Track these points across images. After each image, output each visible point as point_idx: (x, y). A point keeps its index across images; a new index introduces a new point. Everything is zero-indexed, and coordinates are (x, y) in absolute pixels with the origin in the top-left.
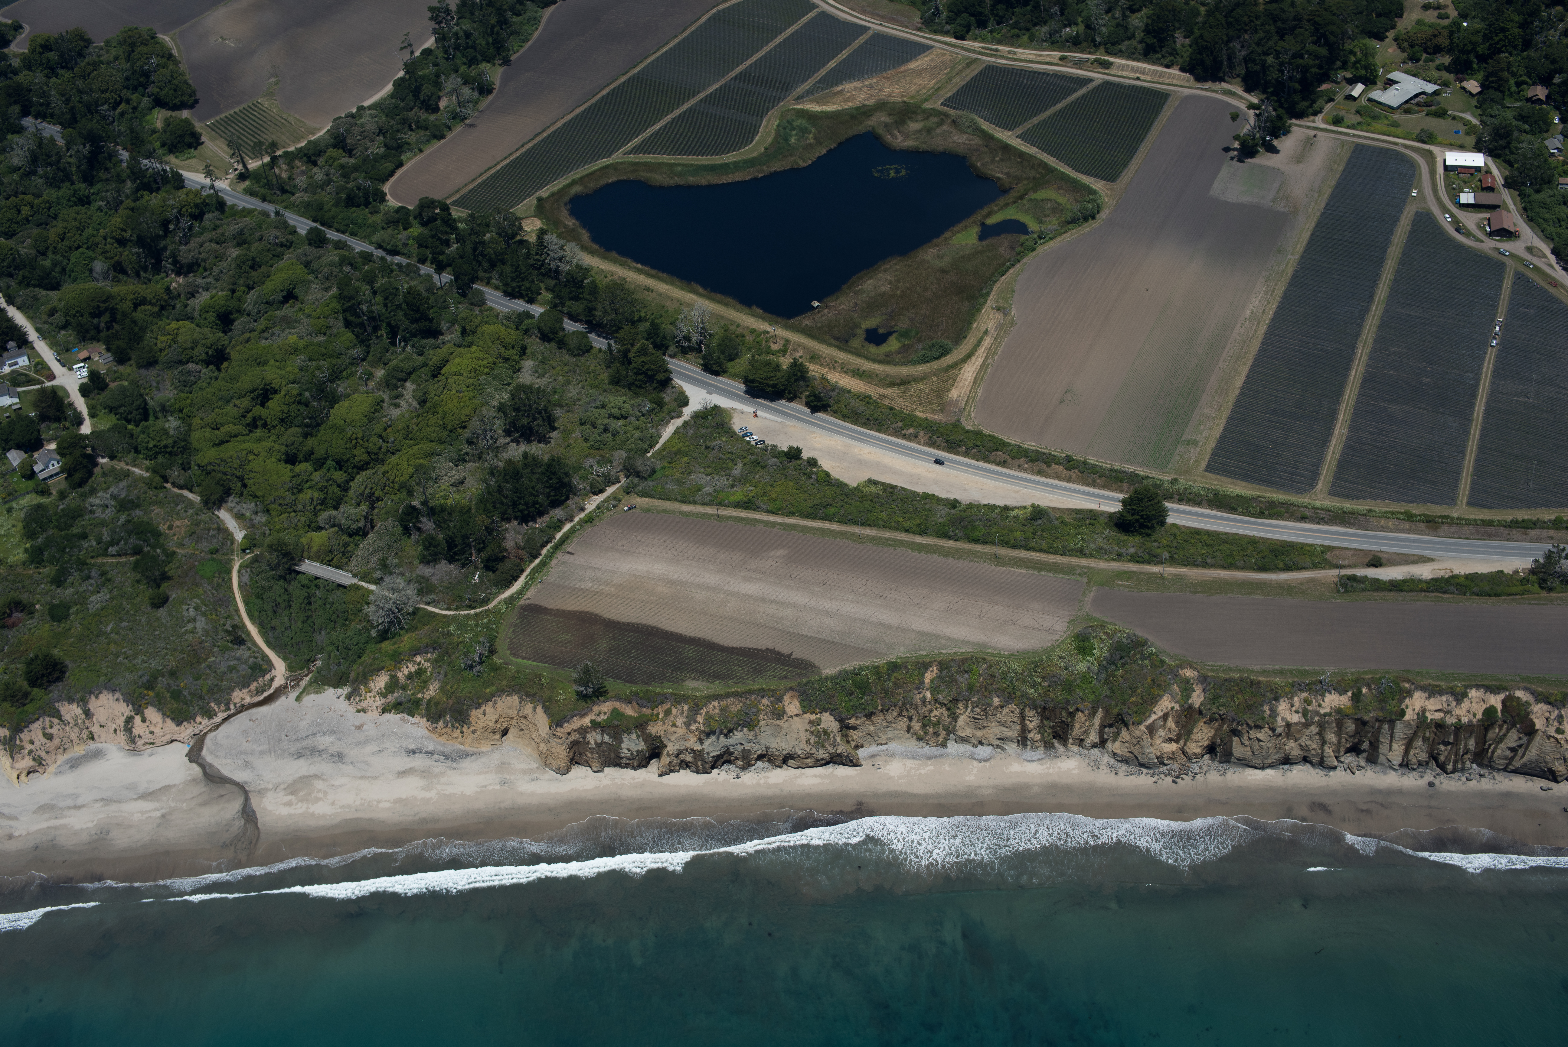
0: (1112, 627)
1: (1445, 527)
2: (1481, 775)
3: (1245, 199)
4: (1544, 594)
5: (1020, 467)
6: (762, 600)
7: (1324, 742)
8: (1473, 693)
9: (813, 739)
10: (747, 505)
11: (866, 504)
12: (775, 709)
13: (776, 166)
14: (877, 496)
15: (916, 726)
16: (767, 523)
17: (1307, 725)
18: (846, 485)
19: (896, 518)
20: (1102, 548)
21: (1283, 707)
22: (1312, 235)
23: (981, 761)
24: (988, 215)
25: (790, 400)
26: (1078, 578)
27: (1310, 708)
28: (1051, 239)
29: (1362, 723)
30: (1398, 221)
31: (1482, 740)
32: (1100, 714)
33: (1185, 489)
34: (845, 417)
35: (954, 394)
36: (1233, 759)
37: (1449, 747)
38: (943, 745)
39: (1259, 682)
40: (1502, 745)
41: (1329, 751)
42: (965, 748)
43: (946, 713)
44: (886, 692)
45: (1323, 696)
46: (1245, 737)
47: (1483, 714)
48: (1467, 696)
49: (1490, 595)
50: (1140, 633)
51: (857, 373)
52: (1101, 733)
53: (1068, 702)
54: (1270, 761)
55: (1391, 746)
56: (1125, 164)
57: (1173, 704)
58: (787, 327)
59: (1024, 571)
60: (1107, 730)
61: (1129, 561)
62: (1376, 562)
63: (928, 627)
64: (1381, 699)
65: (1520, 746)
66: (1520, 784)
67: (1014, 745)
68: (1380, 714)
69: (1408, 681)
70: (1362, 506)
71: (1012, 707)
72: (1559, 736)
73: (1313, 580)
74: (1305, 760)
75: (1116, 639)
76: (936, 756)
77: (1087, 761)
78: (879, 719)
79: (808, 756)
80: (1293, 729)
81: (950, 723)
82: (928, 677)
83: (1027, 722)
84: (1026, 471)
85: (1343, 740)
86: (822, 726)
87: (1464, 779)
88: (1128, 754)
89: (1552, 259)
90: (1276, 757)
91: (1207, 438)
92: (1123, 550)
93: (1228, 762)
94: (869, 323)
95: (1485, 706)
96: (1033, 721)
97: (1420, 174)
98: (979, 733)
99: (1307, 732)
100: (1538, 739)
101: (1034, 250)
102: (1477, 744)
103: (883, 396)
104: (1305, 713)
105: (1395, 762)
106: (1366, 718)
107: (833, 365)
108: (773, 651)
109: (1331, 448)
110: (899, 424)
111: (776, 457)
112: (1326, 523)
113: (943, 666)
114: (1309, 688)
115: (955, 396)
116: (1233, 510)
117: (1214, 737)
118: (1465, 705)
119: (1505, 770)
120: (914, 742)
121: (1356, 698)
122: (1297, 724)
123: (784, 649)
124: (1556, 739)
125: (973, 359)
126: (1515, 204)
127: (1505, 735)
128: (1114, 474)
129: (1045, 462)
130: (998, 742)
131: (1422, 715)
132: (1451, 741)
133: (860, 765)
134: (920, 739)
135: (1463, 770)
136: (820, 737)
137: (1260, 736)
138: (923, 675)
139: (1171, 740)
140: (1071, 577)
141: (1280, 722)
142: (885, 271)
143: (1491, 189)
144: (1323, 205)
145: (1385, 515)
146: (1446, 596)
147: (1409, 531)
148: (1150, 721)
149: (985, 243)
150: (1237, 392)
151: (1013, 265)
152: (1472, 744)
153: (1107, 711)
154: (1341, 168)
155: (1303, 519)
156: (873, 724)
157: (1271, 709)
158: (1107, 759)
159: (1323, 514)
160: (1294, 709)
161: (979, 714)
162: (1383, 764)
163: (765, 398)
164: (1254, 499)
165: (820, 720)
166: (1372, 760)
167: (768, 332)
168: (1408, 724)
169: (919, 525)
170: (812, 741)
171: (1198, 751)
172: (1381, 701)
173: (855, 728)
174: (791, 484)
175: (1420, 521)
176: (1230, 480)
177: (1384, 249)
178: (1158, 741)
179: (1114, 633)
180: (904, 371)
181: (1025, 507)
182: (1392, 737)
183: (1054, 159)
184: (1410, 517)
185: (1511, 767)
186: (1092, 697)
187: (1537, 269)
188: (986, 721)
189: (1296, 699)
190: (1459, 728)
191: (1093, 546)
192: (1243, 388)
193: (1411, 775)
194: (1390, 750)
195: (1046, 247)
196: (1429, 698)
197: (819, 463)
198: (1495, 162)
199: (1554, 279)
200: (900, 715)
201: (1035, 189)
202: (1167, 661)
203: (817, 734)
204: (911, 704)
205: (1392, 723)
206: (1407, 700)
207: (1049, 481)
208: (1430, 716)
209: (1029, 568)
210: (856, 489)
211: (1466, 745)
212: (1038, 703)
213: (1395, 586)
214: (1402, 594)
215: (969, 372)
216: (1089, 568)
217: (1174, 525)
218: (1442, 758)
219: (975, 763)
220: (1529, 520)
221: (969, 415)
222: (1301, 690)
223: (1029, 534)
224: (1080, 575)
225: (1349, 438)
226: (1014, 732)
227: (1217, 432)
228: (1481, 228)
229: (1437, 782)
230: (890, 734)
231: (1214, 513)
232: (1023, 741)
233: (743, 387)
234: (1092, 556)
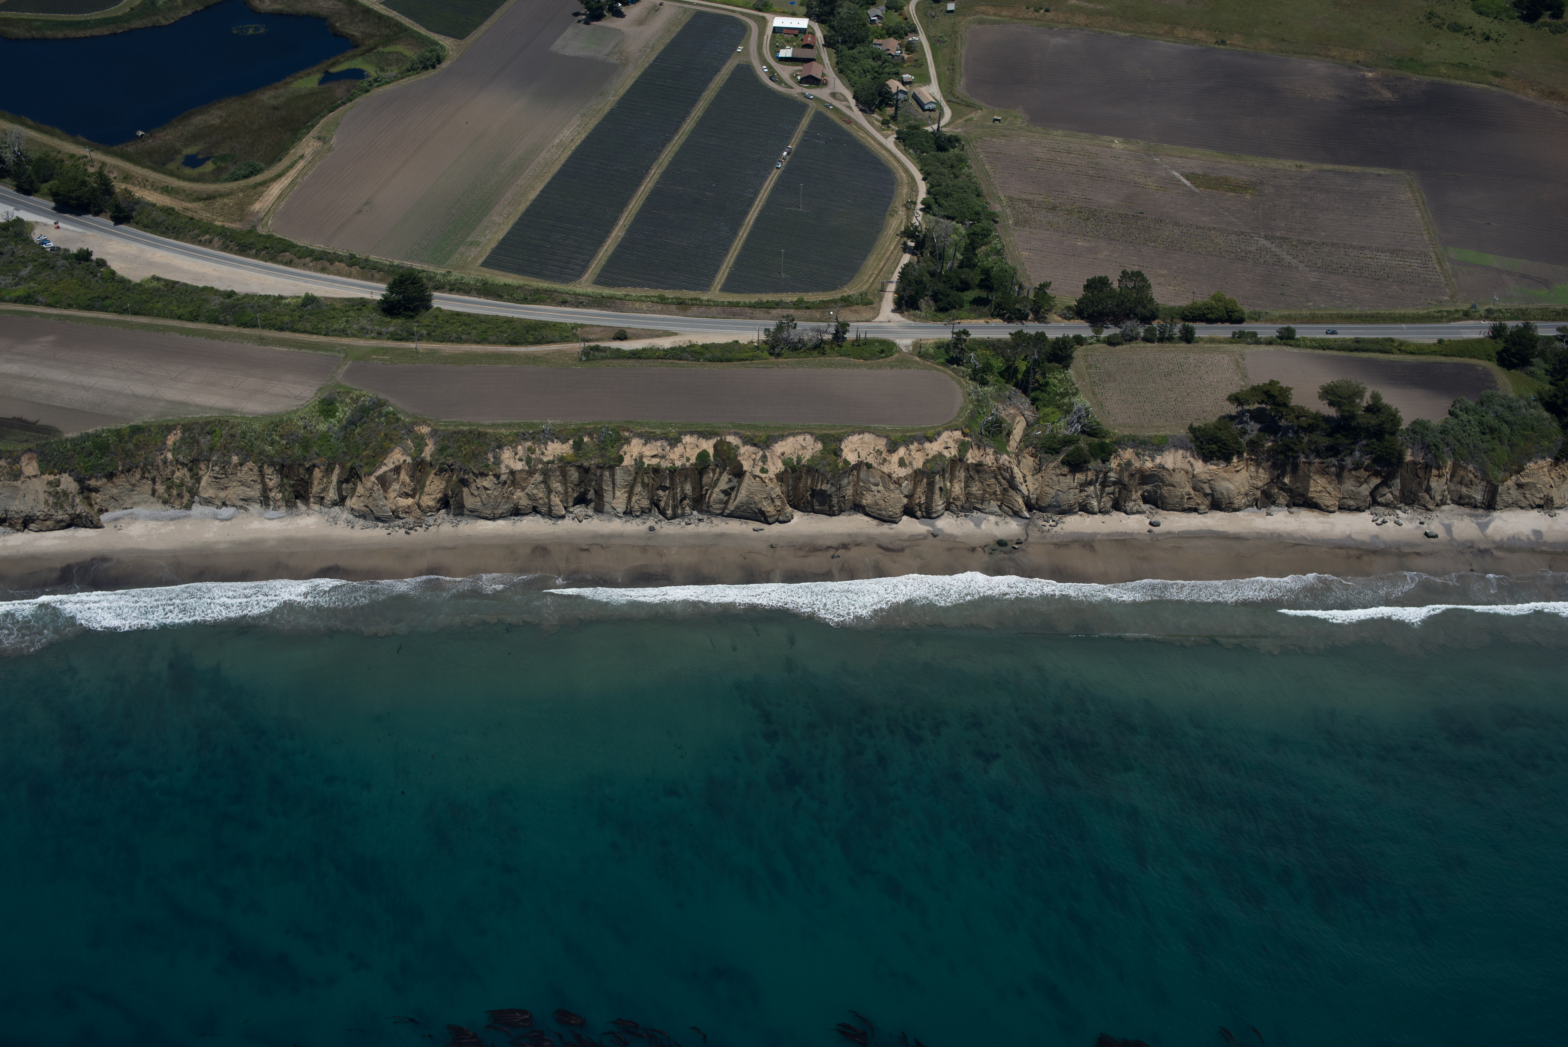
0: (358, 392)
1: (695, 308)
2: (699, 520)
3: (582, 53)
4: (773, 359)
5: (305, 266)
6: (21, 377)
7: (550, 491)
8: (687, 439)
9: (51, 500)
10: (27, 299)
11: (144, 296)
12: (12, 470)
13: (137, 24)
14: (158, 290)
15: (161, 489)
16: (42, 315)
17: (531, 473)
18: (130, 281)
19: (171, 307)
20: (363, 329)
21: (506, 455)
22: (636, 82)
23: (222, 520)
24: (334, 65)
25: (97, 214)
26: (337, 354)
27: (533, 456)
28: (388, 83)
29: (585, 471)
30: (719, 71)
31: (698, 486)
32: (337, 471)
33: (456, 280)
34: (146, 227)
35: (257, 206)
36: (466, 512)
37: (667, 492)
38: (188, 507)
39: (486, 434)
40: (717, 490)
41: (556, 500)
42: (209, 510)
43: (188, 474)
44: (128, 454)
45: (546, 444)
46: (473, 486)
47: (697, 459)
48: (680, 441)
49: (721, 361)
50: (382, 396)
51: (166, 190)
52: (339, 490)
53: (305, 458)
54: (500, 511)
55: (614, 493)
56: (476, 26)
57: (405, 457)
58: (107, 153)
59: (285, 350)
60: (344, 486)
61: (389, 339)
62: (622, 336)
63: (179, 397)
64: (602, 447)
65: (732, 489)
66: (735, 527)
67: (258, 506)
68: (600, 460)
69: (628, 430)
70: (619, 292)
71: (250, 464)
72: (763, 475)
73: (559, 351)
74: (535, 510)
75: (360, 403)
76: (179, 518)
77: (326, 517)
78: (121, 480)
79: (48, 518)
80: (517, 476)
81: (194, 484)
82: (171, 440)
83: (267, 481)
84: (310, 269)
85: (570, 490)
86: (61, 487)
87: (683, 524)
88: (364, 509)
89: (853, 102)
90: (505, 507)
91: (490, 240)
92: (384, 330)
93: (462, 514)
94: (190, 151)
95: (698, 451)
96: (273, 480)
97: (750, 35)
98: (222, 494)
99: (532, 480)
100: (747, 479)
101: (367, 91)
102: (694, 489)
103: (187, 209)
104: (528, 461)
105: (619, 510)
106: (586, 464)
107: (144, 183)
108: (20, 420)
109: (605, 247)
110: (196, 231)
111: (66, 259)
112: (585, 307)
113: (187, 428)
114: (533, 437)
115: (257, 208)
116: (499, 297)
117: (446, 488)
118: (679, 449)
119: (722, 514)
120: (160, 506)
121: (578, 446)
122: (521, 471)
123: (31, 417)
124: (761, 478)
125: (283, 179)
126: (830, 60)
127: (718, 479)
128: (391, 269)
129: (329, 260)
130: (241, 503)
131: (639, 461)
132: (667, 485)
133: (102, 527)
134: (165, 502)
135: (683, 515)
136: (59, 498)
137: (486, 483)
138: (165, 437)
139: (407, 495)
140: (330, 353)
141: (503, 470)
142: (219, 108)
143: (809, 46)
144: (653, 58)
145: (639, 300)
146: (681, 362)
147: (661, 312)
148: (380, 472)
149: (322, 87)
150: (528, 204)
151: (344, 103)
152: (688, 488)
153: (342, 467)
154: (678, 29)
155: (564, 303)
156: (116, 486)
157: (494, 457)
158: (346, 515)
159: (582, 299)
160: (517, 457)
161: (218, 473)
162: (609, 513)
163: (71, 213)
164: (519, 287)
165: (59, 481)
166: (599, 510)
167: (86, 157)
168: (626, 470)
169: (191, 313)
170: (50, 502)
171: (432, 503)
172: (602, 449)
173: (96, 490)
174: (75, 281)
175: (672, 303)
176: (502, 273)
177: (699, 93)
178: (392, 495)
179: (358, 398)
180: (211, 187)
181: (299, 297)
182: (614, 484)
183: (411, 21)
184: (663, 300)
185: (727, 511)
186: (329, 454)
187: (836, 110)
188: (226, 481)
189: (520, 447)
190: (673, 471)
191: (355, 326)
192: (535, 200)
193: (634, 522)
194: (614, 498)
195: (381, 89)
196: (645, 444)
197: (109, 264)
198: (820, 27)
199: (850, 117)
200: (143, 477)
201: (385, 45)
202: (403, 418)
203: (56, 495)
204: (152, 465)
205: (611, 468)
206: (625, 447)
207: (331, 277)
208: (647, 462)
209: (291, 346)
210: (140, 285)
211: (683, 490)
212: (276, 459)
213: (635, 355)
214: (640, 361)
215: (276, 189)
216: (348, 345)
217: (439, 309)
218: (662, 504)
219: (217, 523)
220: (773, 301)
221: (267, 223)
222: (525, 440)
223: (296, 318)
224: (338, 351)
225: (624, 239)
226: (255, 492)
227: (500, 236)
228: (794, 77)
229: (657, 527)
230: (136, 498)
231: (482, 300)
232: (265, 501)
233: (53, 204)
234: (354, 336)
